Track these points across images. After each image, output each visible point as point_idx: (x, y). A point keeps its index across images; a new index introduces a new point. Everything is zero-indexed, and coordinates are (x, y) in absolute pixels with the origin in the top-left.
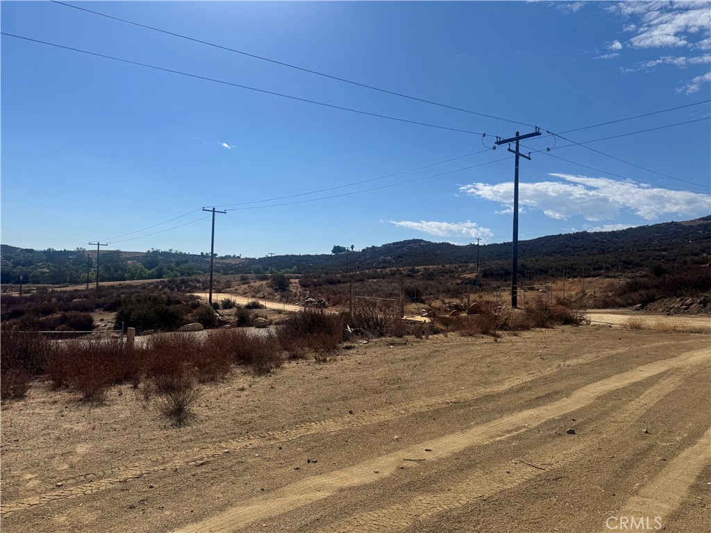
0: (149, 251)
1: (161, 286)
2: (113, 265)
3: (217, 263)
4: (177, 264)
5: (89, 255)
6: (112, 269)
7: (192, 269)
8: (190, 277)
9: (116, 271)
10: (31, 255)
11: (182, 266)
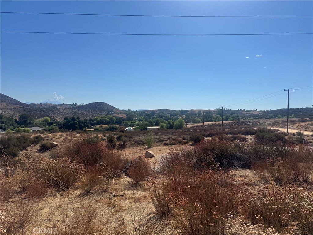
0: (215, 109)
1: (234, 124)
2: (208, 115)
3: (246, 113)
4: (232, 114)
5: (195, 111)
6: (207, 117)
7: (239, 116)
8: (244, 120)
9: (209, 118)
10: (175, 112)
11: (234, 115)
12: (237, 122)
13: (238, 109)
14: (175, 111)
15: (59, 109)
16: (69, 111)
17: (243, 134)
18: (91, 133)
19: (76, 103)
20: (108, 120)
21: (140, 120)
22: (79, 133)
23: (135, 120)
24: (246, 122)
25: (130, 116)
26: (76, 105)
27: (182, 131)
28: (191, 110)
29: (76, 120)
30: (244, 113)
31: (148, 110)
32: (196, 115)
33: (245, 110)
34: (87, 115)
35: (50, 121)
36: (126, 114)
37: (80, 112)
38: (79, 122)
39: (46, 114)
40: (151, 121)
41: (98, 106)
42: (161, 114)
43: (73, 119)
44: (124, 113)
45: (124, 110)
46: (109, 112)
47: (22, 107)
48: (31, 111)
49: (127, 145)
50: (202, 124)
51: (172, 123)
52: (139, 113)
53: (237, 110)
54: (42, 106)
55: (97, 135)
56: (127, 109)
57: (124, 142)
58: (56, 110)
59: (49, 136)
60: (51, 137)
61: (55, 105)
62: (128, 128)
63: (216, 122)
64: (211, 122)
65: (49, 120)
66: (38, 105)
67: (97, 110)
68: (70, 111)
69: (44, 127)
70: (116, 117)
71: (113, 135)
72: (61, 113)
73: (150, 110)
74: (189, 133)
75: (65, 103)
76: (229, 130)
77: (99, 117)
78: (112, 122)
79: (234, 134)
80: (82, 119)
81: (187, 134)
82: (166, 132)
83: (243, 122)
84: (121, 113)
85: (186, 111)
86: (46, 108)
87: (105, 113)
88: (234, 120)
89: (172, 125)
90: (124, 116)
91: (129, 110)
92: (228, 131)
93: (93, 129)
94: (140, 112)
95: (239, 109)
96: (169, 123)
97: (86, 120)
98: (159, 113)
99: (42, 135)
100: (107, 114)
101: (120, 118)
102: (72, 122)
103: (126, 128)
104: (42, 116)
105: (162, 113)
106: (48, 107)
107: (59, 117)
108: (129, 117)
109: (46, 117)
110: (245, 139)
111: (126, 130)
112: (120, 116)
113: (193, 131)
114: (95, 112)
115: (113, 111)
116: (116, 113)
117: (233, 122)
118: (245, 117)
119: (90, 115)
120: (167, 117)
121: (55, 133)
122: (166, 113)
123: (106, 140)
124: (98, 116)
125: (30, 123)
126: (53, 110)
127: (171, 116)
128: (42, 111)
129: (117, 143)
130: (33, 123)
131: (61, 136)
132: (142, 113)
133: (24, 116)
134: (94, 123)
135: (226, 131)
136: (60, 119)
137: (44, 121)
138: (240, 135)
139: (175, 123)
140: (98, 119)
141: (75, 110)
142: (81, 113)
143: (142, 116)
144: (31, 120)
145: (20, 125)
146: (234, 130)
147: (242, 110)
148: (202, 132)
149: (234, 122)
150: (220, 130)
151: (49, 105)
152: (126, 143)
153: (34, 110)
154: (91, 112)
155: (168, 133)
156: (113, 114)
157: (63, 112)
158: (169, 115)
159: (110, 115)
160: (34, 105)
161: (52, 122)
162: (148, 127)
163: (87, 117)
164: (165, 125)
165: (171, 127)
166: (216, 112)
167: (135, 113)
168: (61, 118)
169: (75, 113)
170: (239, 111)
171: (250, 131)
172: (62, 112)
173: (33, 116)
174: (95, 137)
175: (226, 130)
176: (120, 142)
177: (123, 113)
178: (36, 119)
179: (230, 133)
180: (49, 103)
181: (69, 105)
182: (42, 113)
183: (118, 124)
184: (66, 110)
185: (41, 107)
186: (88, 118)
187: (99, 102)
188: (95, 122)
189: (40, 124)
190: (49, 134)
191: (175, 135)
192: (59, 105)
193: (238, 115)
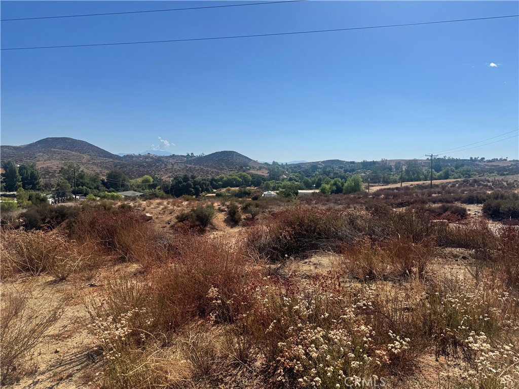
1: (457, 185)
2: (412, 170)
3: (486, 165)
4: (457, 168)
5: (389, 163)
6: (411, 173)
7: (470, 171)
8: (480, 178)
9: (414, 174)
10: (353, 165)
11: (461, 169)
12: (464, 181)
13: (471, 158)
14: (353, 163)
15: (166, 163)
16: (181, 166)
17: (463, 202)
18: (205, 200)
19: (192, 154)
20: (240, 180)
21: (290, 180)
22: (187, 201)
23: (284, 179)
24: (482, 181)
25: (275, 172)
26: (192, 157)
27: (355, 197)
28: (382, 161)
29: (190, 179)
30: (483, 164)
31: (306, 163)
32: (390, 169)
33: (484, 158)
34: (207, 172)
35: (153, 182)
36: (269, 169)
37: (197, 167)
38: (195, 183)
39: (147, 171)
40: (308, 181)
41: (226, 158)
42: (328, 169)
43: (186, 179)
44: (266, 169)
45: (266, 163)
46: (241, 167)
47: (112, 160)
48: (126, 167)
49: (258, 219)
50: (398, 185)
51: (340, 184)
52: (290, 168)
53: (469, 159)
54: (142, 159)
55: (213, 204)
56: (270, 162)
57: (254, 215)
58: (161, 165)
59: (141, 204)
60: (144, 206)
61: (162, 157)
62: (266, 193)
63: (425, 182)
64: (417, 181)
65: (152, 180)
66: (136, 157)
67: (223, 164)
68: (183, 166)
69: (143, 191)
70: (252, 175)
71: (237, 204)
72: (169, 169)
73: (309, 163)
74: (365, 200)
75: (176, 154)
76: (440, 195)
77: (226, 175)
78: (246, 183)
79: (447, 202)
80: (199, 178)
81: (361, 203)
82: (326, 198)
83: (475, 181)
84: (260, 168)
85: (374, 163)
86: (147, 162)
87: (236, 168)
88: (460, 177)
89: (341, 188)
90: (265, 173)
91: (274, 162)
92: (437, 197)
93: (214, 195)
94: (293, 166)
95: (473, 158)
96: (335, 184)
97: (205, 180)
98: (325, 168)
99: (132, 204)
100: (238, 171)
101: (259, 176)
102: (185, 183)
103: (264, 193)
104: (141, 175)
105: (330, 167)
106: (151, 160)
107: (167, 176)
108: (273, 175)
109: (146, 176)
110: (465, 210)
111: (263, 195)
112: (259, 173)
113: (374, 198)
114: (221, 167)
115: (248, 166)
116: (253, 168)
117: (456, 181)
118: (482, 172)
119: (212, 172)
120: (337, 173)
121: (151, 201)
122: (336, 167)
123: (225, 211)
124: (224, 174)
125: (123, 185)
126: (158, 164)
127: (346, 171)
128: (141, 166)
129: (243, 217)
130: (127, 185)
131: (159, 204)
132: (295, 167)
133: (114, 174)
134: (219, 185)
135: (434, 197)
136: (167, 179)
137: (143, 182)
138: (459, 204)
139: (346, 185)
140: (225, 179)
141: (190, 164)
142: (198, 170)
143: (296, 172)
144: (124, 180)
145: (108, 188)
146: (447, 196)
147: (479, 159)
148: (390, 198)
149: (458, 181)
150: (423, 194)
151: (152, 158)
152: (256, 217)
153: (129, 165)
154: (215, 168)
155: (328, 201)
156: (249, 170)
157: (172, 168)
158: (342, 171)
159: (244, 171)
160: (129, 157)
161: (155, 182)
162: (299, 191)
163: (208, 175)
164: (328, 187)
165: (339, 190)
166: (429, 163)
167: (284, 168)
168: (169, 177)
169: (191, 170)
170: (473, 161)
171: (477, 197)
172: (170, 167)
173: (128, 174)
174: (208, 207)
175: (433, 195)
176: (247, 215)
177: (264, 168)
178: (131, 178)
179: (440, 201)
180: (152, 154)
181: (182, 156)
182: (141, 169)
183: (255, 187)
184: (177, 165)
185: (140, 160)
186: (210, 177)
187: (226, 152)
188: (220, 183)
189: (138, 186)
190: (142, 202)
191: (340, 204)
192: (167, 157)
193: (469, 168)
